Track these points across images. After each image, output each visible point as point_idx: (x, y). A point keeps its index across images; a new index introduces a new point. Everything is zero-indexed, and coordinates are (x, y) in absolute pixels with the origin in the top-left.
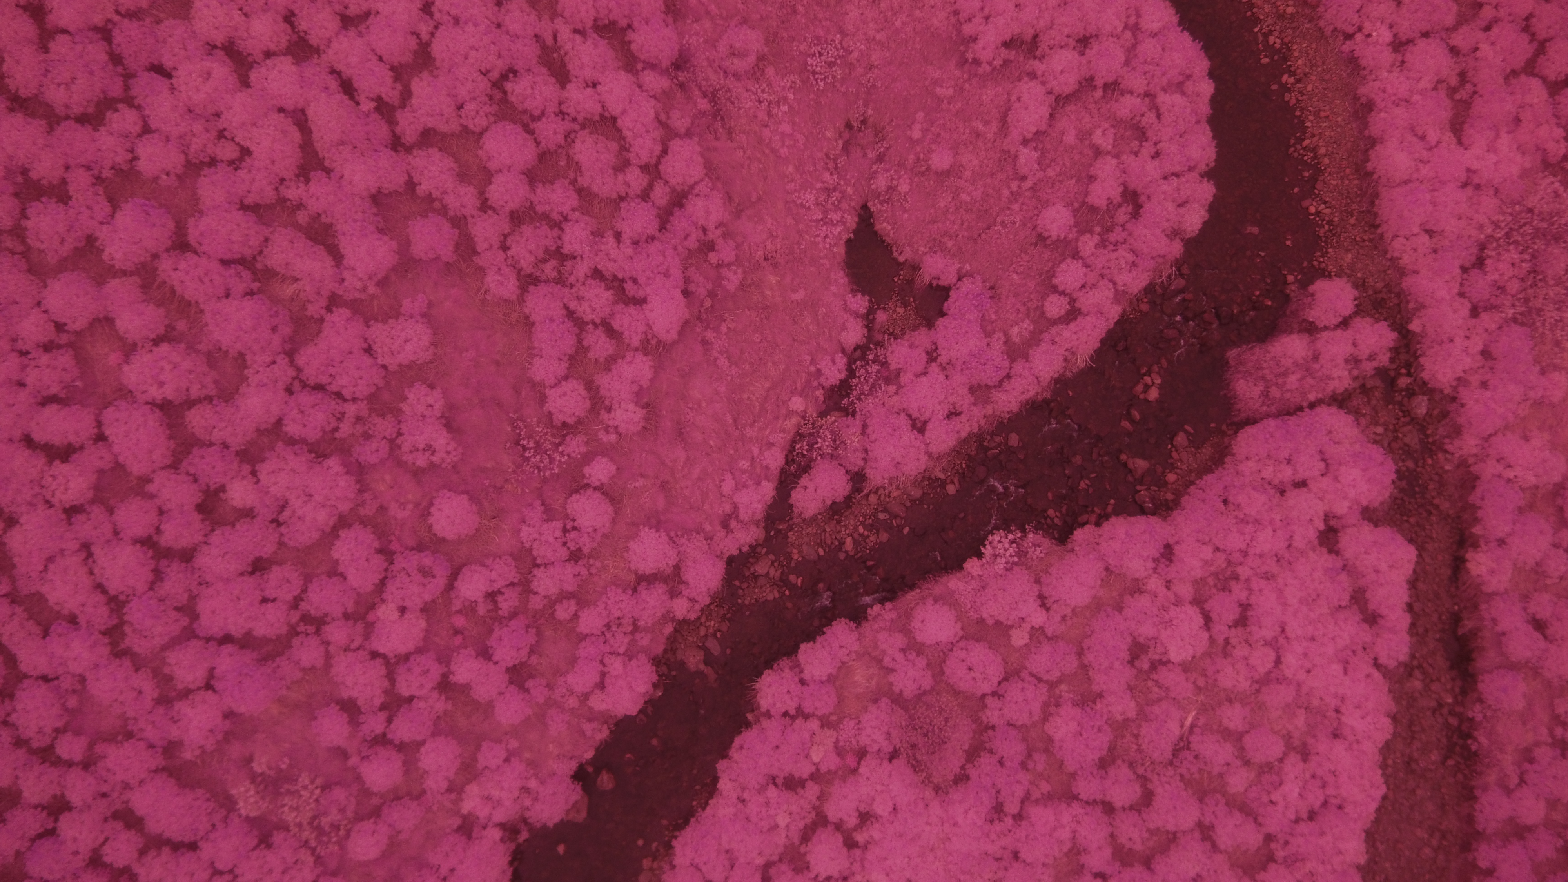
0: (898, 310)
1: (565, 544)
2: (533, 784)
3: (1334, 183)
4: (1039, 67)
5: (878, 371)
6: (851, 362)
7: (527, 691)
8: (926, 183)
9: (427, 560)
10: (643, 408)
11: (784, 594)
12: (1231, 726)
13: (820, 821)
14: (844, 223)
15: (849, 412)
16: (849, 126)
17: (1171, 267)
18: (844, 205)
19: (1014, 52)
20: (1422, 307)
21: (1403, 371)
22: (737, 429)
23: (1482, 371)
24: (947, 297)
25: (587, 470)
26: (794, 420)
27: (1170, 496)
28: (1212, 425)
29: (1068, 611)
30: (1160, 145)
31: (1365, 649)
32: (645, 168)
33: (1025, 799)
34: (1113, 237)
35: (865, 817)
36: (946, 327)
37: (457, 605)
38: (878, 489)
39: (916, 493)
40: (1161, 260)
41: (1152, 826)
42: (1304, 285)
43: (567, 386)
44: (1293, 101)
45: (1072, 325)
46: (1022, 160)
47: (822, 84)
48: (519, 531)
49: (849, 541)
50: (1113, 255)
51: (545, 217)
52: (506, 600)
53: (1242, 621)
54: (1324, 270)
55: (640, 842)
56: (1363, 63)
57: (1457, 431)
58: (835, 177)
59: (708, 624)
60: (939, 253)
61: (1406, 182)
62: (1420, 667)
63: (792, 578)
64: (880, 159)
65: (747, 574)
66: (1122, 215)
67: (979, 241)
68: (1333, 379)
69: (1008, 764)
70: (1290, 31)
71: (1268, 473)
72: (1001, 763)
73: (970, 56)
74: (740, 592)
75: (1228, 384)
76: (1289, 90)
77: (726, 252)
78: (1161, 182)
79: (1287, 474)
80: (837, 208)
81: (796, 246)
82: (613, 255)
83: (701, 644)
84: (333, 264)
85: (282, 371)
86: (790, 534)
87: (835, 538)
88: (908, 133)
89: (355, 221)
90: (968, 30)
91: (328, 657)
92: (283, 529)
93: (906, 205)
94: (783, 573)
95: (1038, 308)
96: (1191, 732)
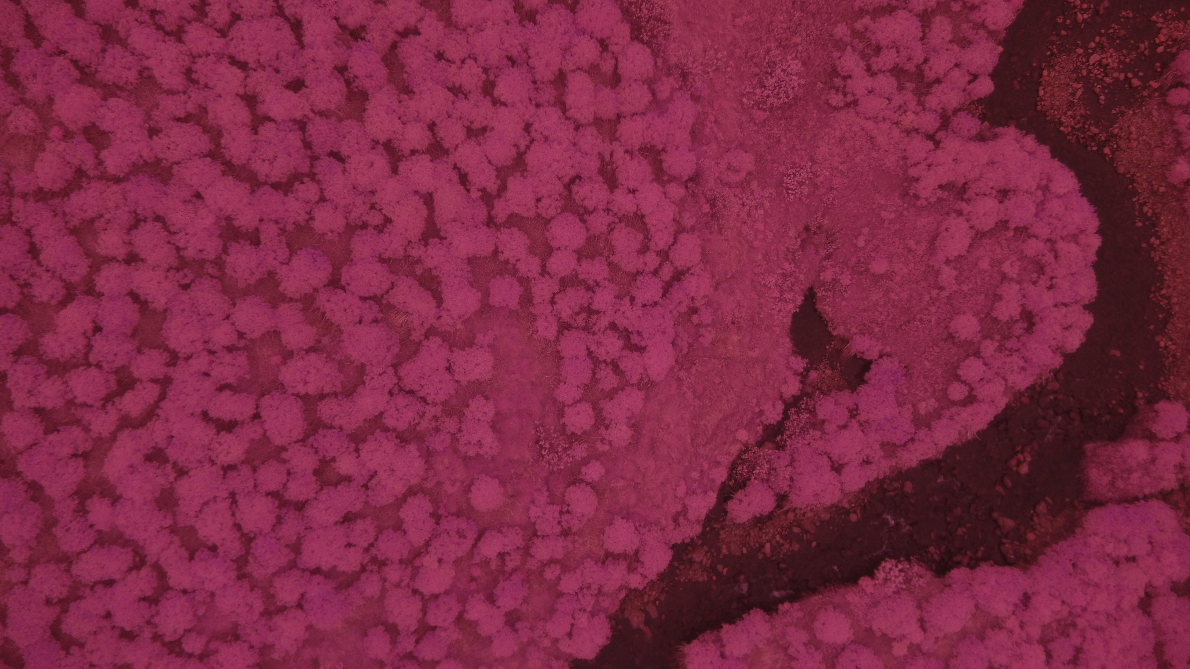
0: (827, 371)
1: (559, 523)
4: (966, 207)
5: (808, 418)
7: (516, 631)
8: (864, 281)
9: (463, 525)
10: (632, 429)
11: (711, 578)
14: (794, 301)
15: (780, 447)
17: (1051, 373)
18: (796, 288)
19: (946, 193)
22: (693, 447)
24: (868, 369)
25: (584, 470)
26: (738, 447)
27: (1028, 552)
28: (1067, 500)
29: (941, 635)
30: (1055, 280)
32: (659, 253)
34: (1009, 345)
36: (866, 393)
37: (477, 560)
38: (795, 509)
39: (825, 516)
40: (1044, 368)
43: (581, 407)
44: (1157, 259)
45: (968, 409)
46: (943, 275)
47: (792, 197)
48: (528, 509)
49: (768, 546)
50: (1009, 360)
51: (584, 283)
52: (512, 560)
58: (793, 266)
59: (650, 593)
60: (867, 335)
63: (720, 567)
64: (828, 257)
66: (1018, 329)
67: (900, 331)
68: (1163, 480)
70: (1160, 206)
71: (1109, 548)
73: (912, 192)
74: (679, 572)
75: (1083, 470)
76: (1154, 249)
77: (706, 316)
78: (1053, 309)
79: (1123, 550)
80: (791, 289)
81: (756, 315)
82: (629, 314)
83: (643, 608)
84: (436, 305)
85: (389, 380)
86: (722, 532)
87: (757, 541)
88: (855, 241)
89: (456, 277)
90: (913, 172)
91: (384, 590)
92: (369, 493)
93: (846, 296)
94: (713, 562)
95: (943, 390)
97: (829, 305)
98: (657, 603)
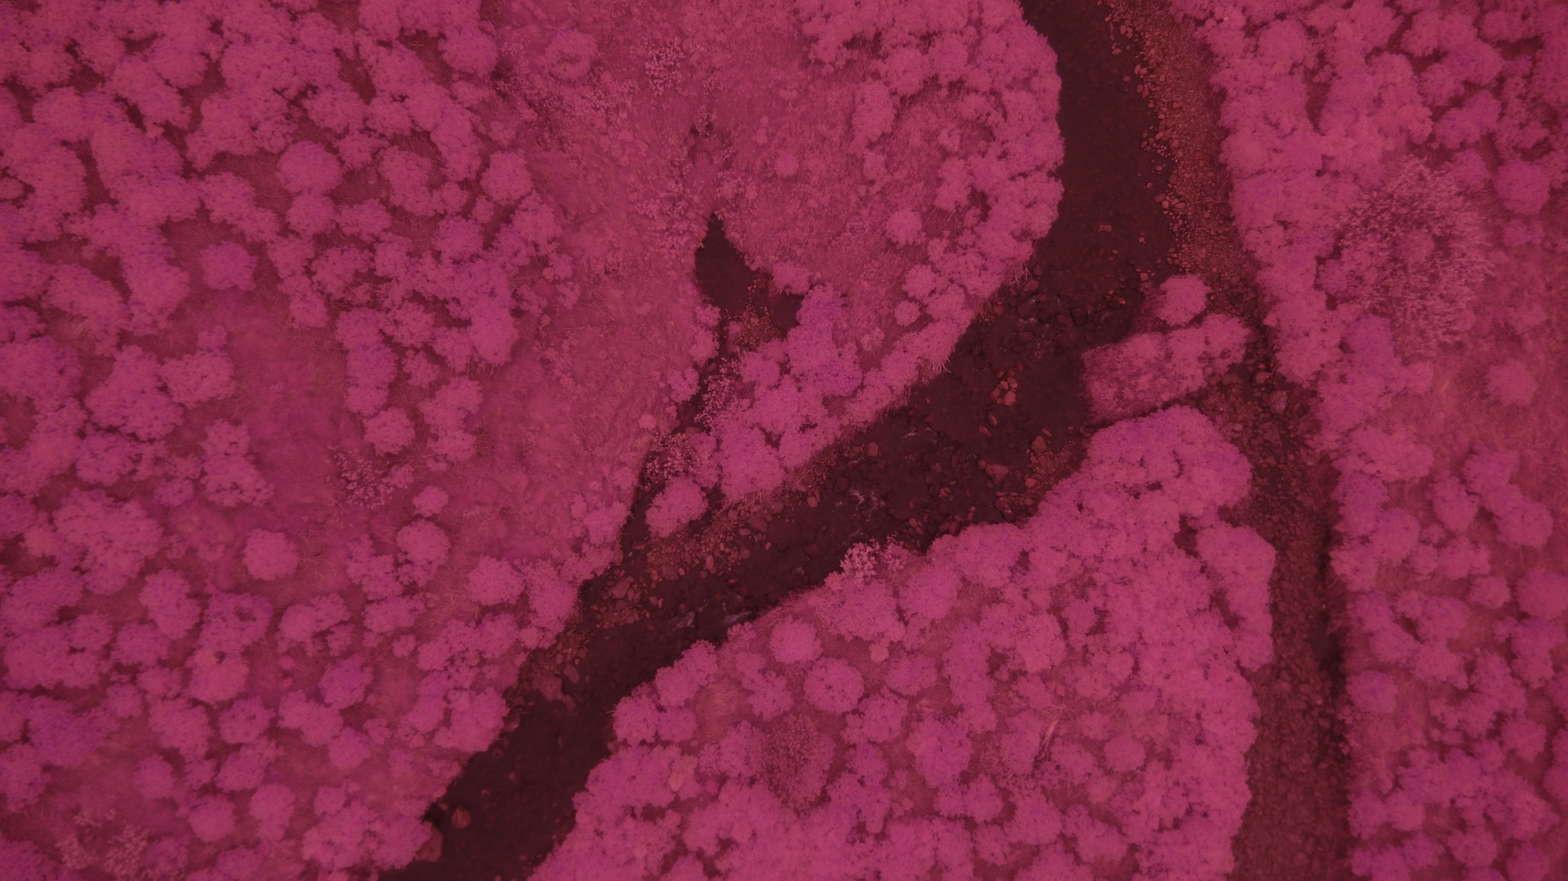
0: (753, 320)
1: (397, 578)
2: (377, 827)
3: (1188, 176)
4: (881, 66)
5: (731, 385)
6: (703, 376)
7: (366, 732)
8: (774, 190)
9: (246, 603)
10: (476, 433)
11: (644, 616)
12: (1091, 735)
13: (680, 850)
14: (692, 233)
15: (702, 428)
16: (694, 131)
17: (1024, 268)
18: (691, 214)
19: (857, 52)
20: (1276, 301)
21: (1262, 366)
22: (586, 449)
23: (1340, 364)
24: (799, 306)
25: (417, 501)
26: (646, 438)
27: (1029, 502)
28: (1070, 428)
29: (927, 624)
30: (1006, 145)
31: (1227, 652)
32: (464, 184)
33: (888, 818)
34: (962, 240)
35: (726, 845)
36: (796, 338)
37: (283, 647)
38: (737, 505)
39: (777, 507)
40: (1011, 263)
41: (1014, 840)
42: (1157, 282)
43: (388, 415)
44: (1146, 93)
45: (923, 333)
46: (868, 165)
47: (661, 89)
48: (345, 568)
49: (710, 559)
50: (962, 260)
51: (355, 239)
52: (336, 639)
53: (1099, 628)
54: (1178, 266)
56: (1215, 50)
57: (1316, 427)
58: (680, 185)
59: (565, 651)
60: (789, 262)
61: (1259, 173)
62: (1287, 668)
63: (653, 600)
64: (727, 165)
65: (605, 598)
66: (971, 218)
67: (829, 248)
68: (1186, 378)
69: (868, 783)
70: (1141, 20)
71: (1121, 476)
72: (861, 782)
73: (811, 56)
74: (599, 617)
75: (1084, 386)
76: (1142, 81)
77: (562, 267)
78: (1008, 182)
79: (1140, 477)
80: (683, 217)
81: (639, 259)
82: (432, 275)
83: (558, 673)
84: (120, 299)
85: (72, 415)
86: (649, 554)
87: (696, 557)
88: (754, 138)
89: (142, 253)
90: (809, 29)
91: (146, 706)
92: (86, 577)
93: (754, 213)
94: (642, 595)
95: (891, 315)
96: (1052, 742)
97: (737, 231)
98: (577, 662)
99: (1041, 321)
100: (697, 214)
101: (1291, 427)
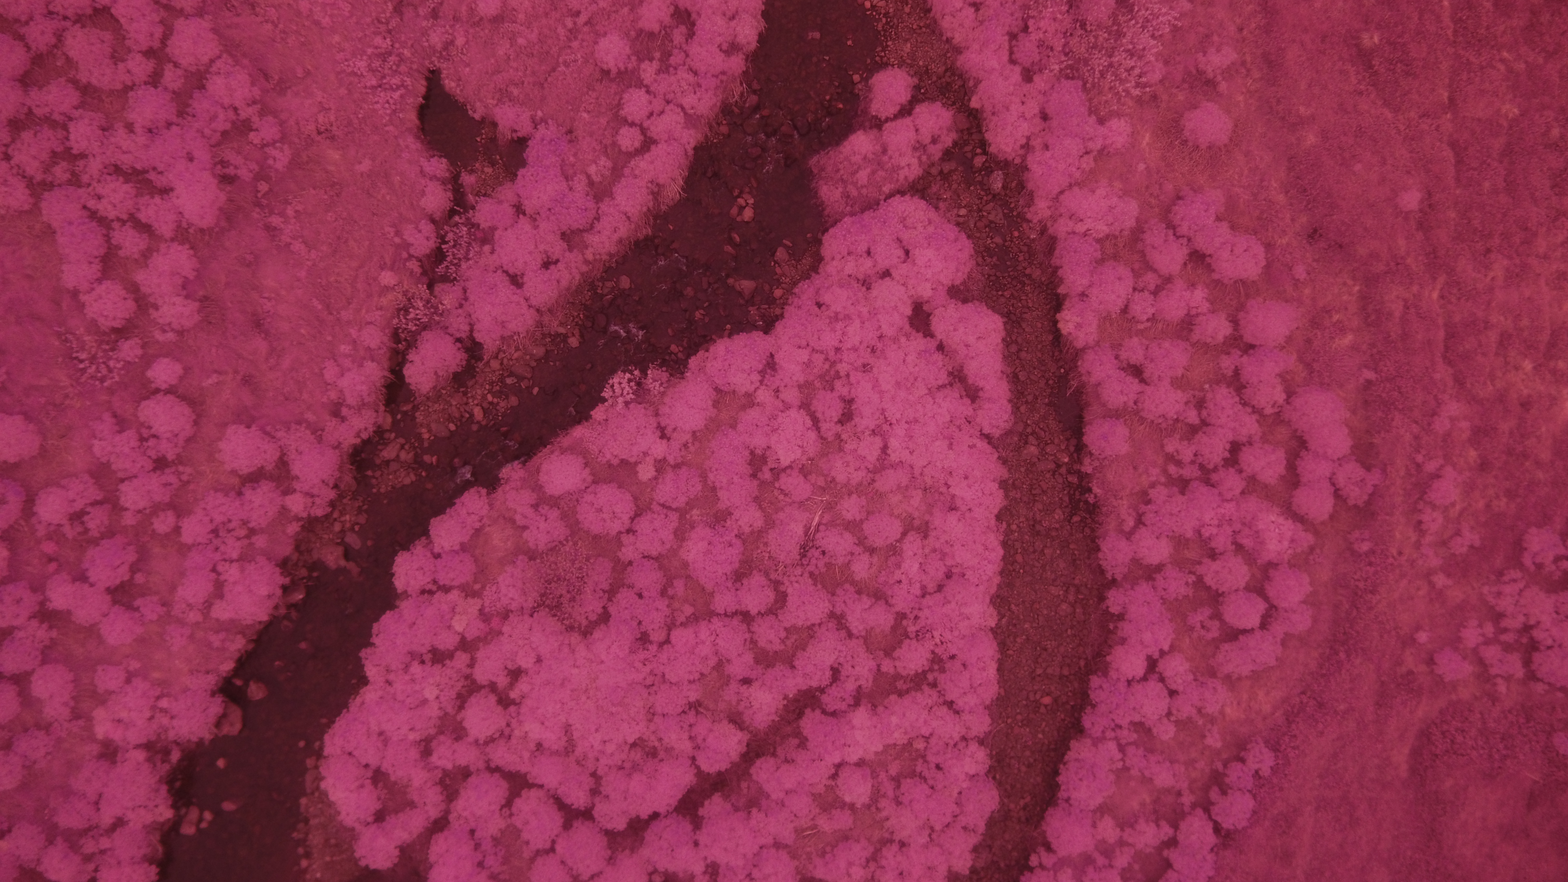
0: (486, 170)
1: (144, 453)
2: (164, 703)
5: (469, 233)
6: (438, 227)
7: (137, 609)
8: (482, 34)
10: (200, 301)
11: (420, 475)
12: (849, 516)
13: (472, 687)
17: (741, 84)
18: (405, 69)
20: (978, 82)
21: (979, 151)
23: (1043, 134)
24: (526, 148)
25: (149, 374)
26: (390, 296)
27: (778, 311)
29: (688, 437)
31: (970, 422)
33: (670, 625)
34: (673, 60)
35: (515, 674)
36: (525, 177)
38: (497, 353)
39: (539, 351)
40: (724, 78)
41: (788, 625)
42: (867, 80)
43: (101, 289)
45: (647, 156)
48: (90, 448)
49: (479, 412)
50: (673, 79)
52: (93, 520)
54: (885, 62)
55: (302, 744)
57: (1031, 198)
58: (389, 40)
59: (343, 519)
60: (508, 104)
62: (1033, 433)
65: (378, 462)
66: (678, 36)
67: (546, 85)
68: (904, 169)
69: (646, 594)
71: (850, 267)
72: (640, 596)
74: (374, 481)
75: (816, 193)
77: (267, 130)
79: (869, 267)
80: (395, 72)
81: (353, 117)
82: (125, 146)
83: (339, 541)
86: (417, 414)
87: (464, 410)
93: (466, 59)
94: (416, 455)
95: (614, 144)
96: (817, 530)
98: (357, 528)
99: (768, 136)
100: (411, 68)
101: (1012, 205)
